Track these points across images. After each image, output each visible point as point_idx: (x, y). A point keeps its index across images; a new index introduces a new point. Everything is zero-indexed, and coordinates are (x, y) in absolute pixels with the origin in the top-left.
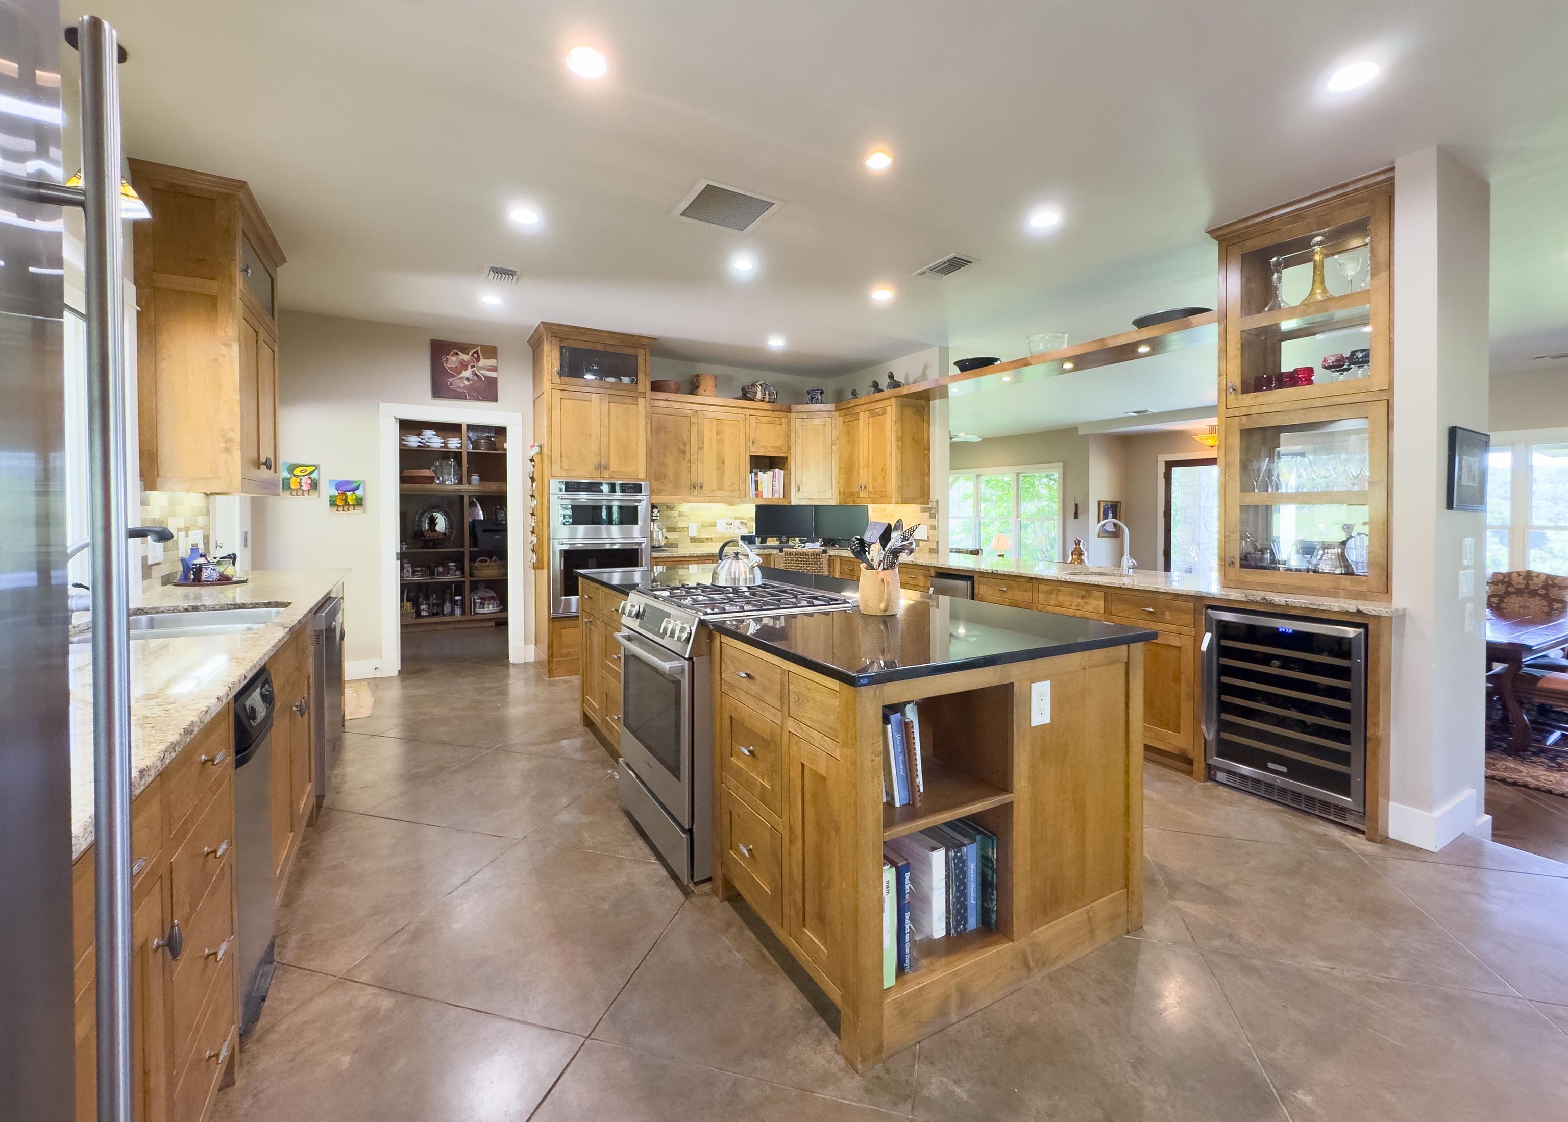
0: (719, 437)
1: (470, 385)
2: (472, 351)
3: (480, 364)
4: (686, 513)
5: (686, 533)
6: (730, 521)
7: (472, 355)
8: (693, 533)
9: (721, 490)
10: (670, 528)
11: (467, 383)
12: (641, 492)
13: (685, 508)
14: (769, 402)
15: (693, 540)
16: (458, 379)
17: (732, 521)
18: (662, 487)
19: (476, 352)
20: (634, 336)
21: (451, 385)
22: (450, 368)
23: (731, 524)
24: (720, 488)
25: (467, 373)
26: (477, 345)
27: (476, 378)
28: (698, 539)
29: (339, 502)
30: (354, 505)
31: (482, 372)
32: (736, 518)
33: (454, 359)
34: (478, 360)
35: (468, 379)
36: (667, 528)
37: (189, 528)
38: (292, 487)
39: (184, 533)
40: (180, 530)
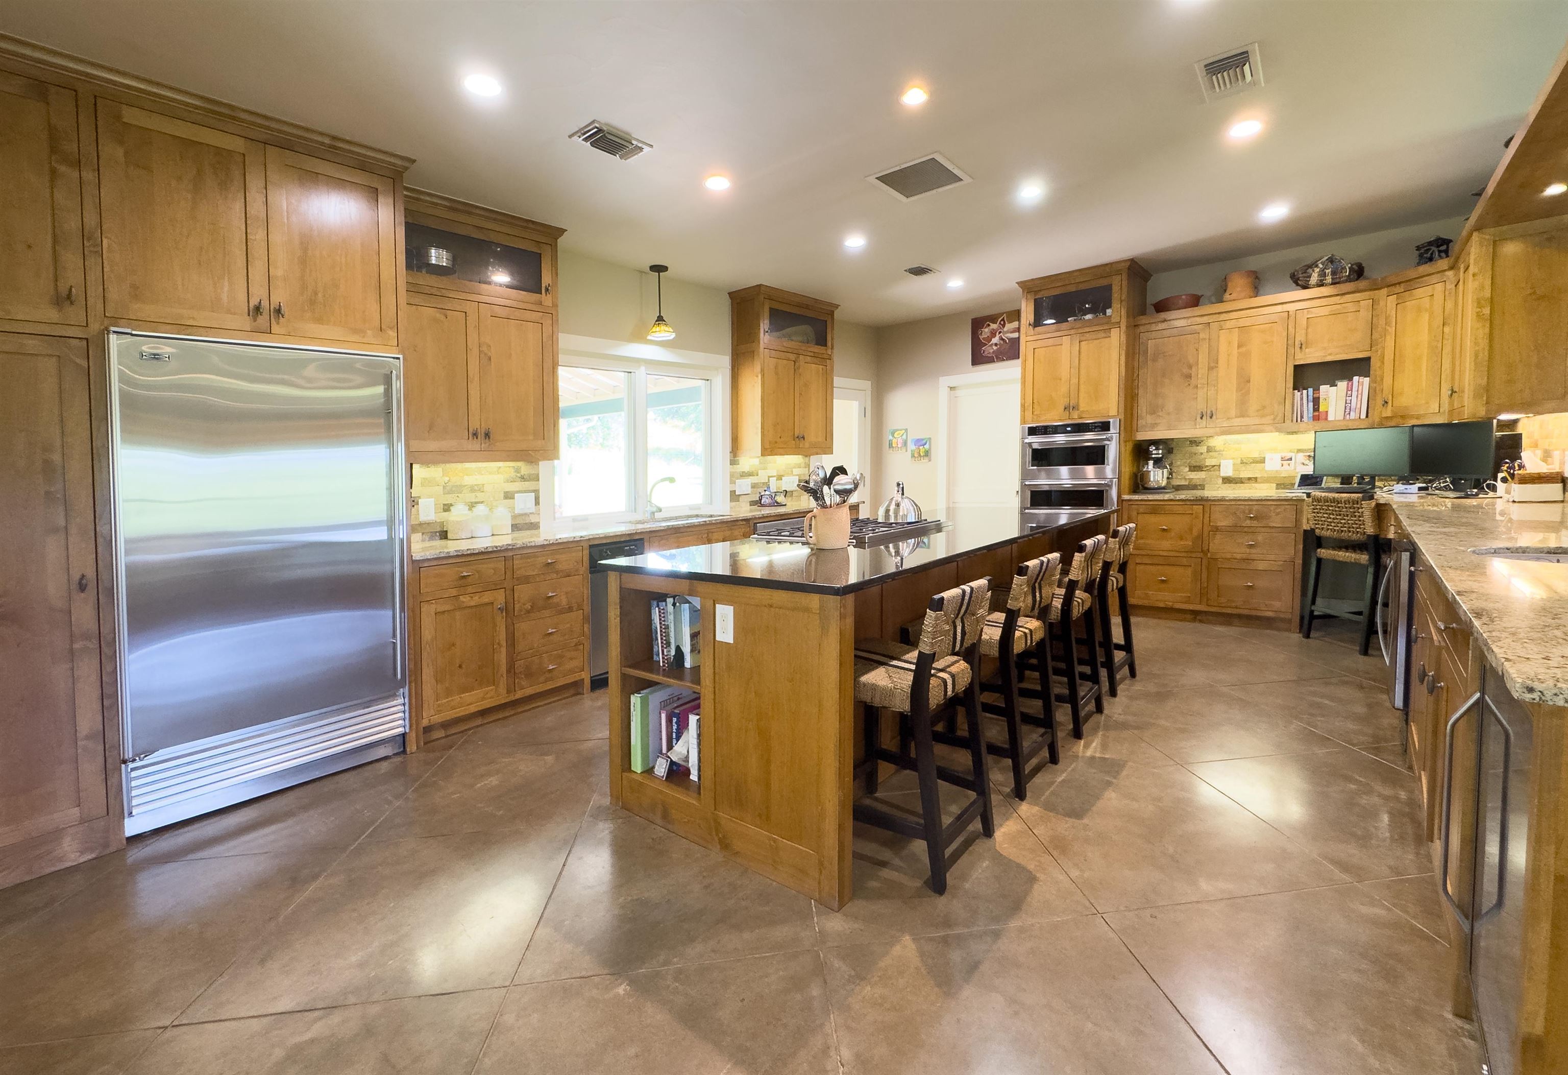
0: (1243, 349)
1: (997, 349)
2: (1000, 319)
3: (1005, 329)
4: (1217, 449)
5: (1217, 472)
6: (1289, 455)
7: (1000, 323)
8: (1227, 470)
9: (1243, 416)
10: (1195, 467)
11: (995, 348)
12: (1109, 430)
13: (1218, 442)
14: (1333, 284)
15: (1227, 480)
16: (989, 346)
17: (1293, 455)
18: (1158, 421)
19: (1003, 320)
20: (1111, 264)
21: (984, 352)
22: (983, 339)
23: (1291, 459)
24: (1242, 415)
25: (995, 340)
26: (1003, 313)
27: (1002, 342)
28: (1234, 479)
29: (916, 455)
30: (923, 456)
31: (1007, 335)
32: (1299, 451)
33: (986, 330)
34: (1004, 326)
35: (996, 345)
36: (1190, 467)
37: (783, 476)
38: (893, 446)
39: (775, 478)
40: (772, 477)
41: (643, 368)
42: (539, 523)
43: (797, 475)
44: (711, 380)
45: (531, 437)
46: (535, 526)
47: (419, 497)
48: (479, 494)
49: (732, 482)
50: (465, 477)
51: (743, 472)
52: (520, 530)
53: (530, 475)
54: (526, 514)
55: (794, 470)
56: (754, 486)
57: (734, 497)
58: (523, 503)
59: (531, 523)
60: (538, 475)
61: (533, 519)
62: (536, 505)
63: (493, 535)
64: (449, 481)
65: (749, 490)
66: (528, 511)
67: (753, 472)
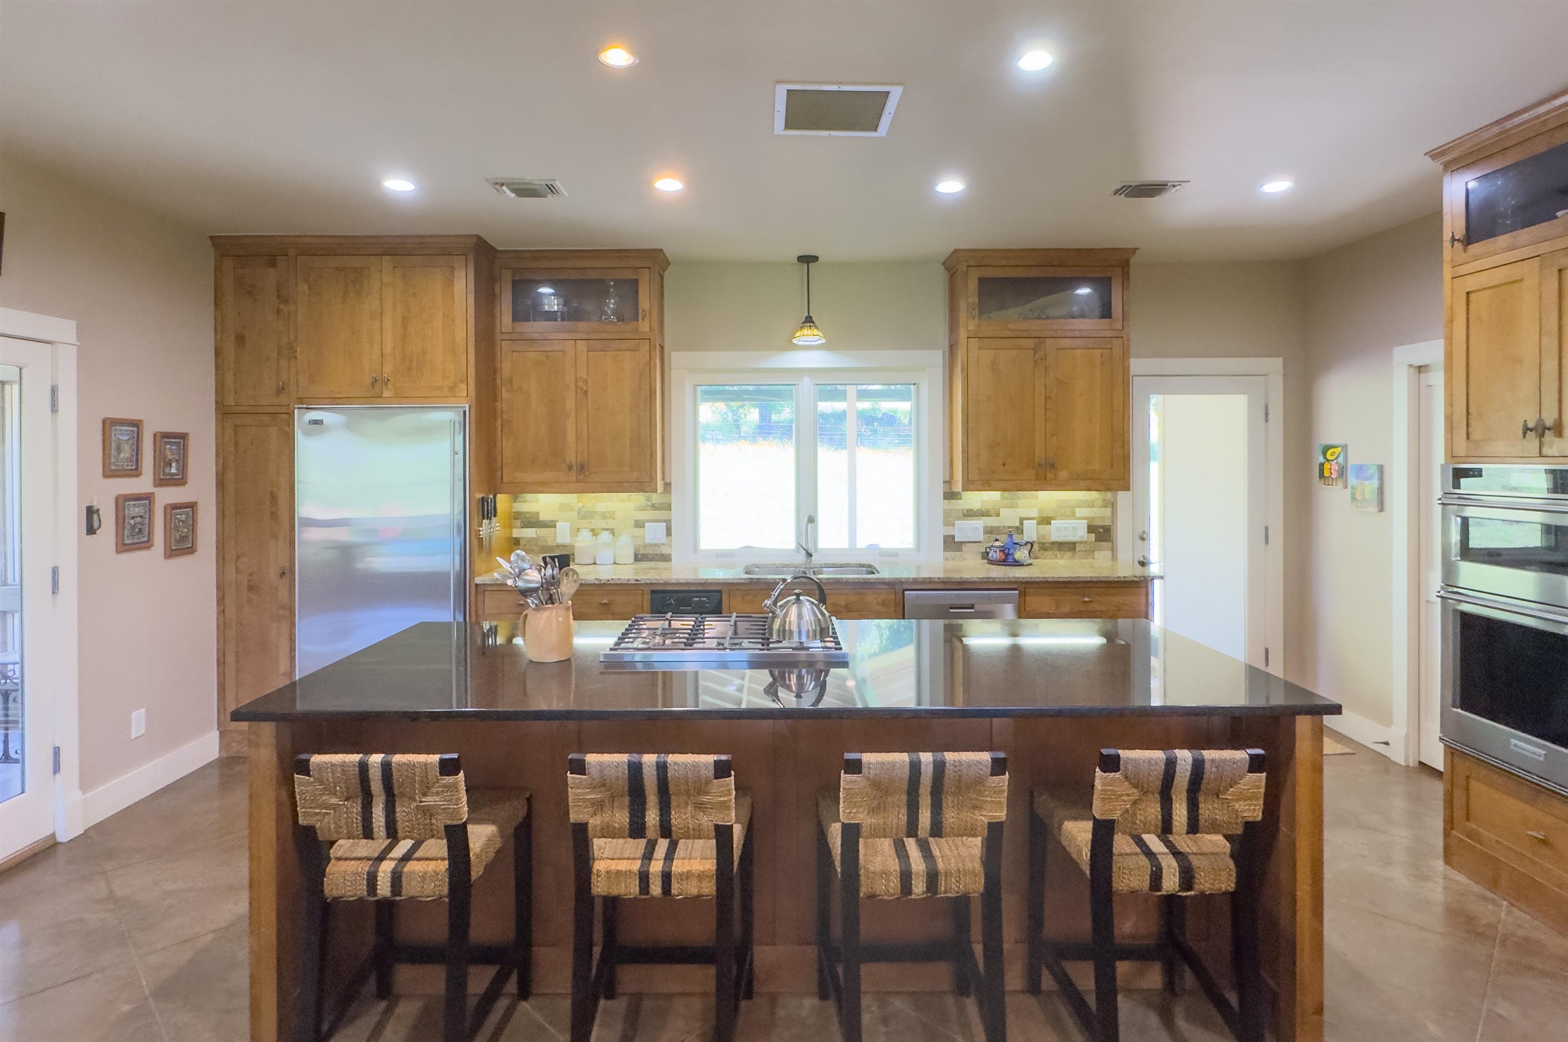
29: (1358, 496)
37: (1052, 518)
38: (1325, 475)
39: (1035, 522)
40: (1027, 519)
41: (806, 380)
42: (670, 555)
43: (1084, 518)
44: (918, 384)
45: (627, 469)
46: (666, 558)
47: (557, 521)
48: (609, 521)
49: (948, 523)
50: (598, 504)
51: (968, 510)
52: (651, 561)
53: (662, 504)
54: (656, 545)
55: (1077, 510)
56: (989, 531)
57: (951, 544)
58: (654, 533)
59: (662, 555)
60: (670, 505)
61: (665, 550)
62: (667, 536)
63: (615, 563)
64: (583, 507)
65: (981, 537)
66: (659, 542)
67: (988, 511)
